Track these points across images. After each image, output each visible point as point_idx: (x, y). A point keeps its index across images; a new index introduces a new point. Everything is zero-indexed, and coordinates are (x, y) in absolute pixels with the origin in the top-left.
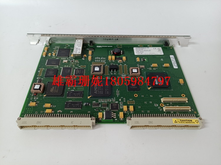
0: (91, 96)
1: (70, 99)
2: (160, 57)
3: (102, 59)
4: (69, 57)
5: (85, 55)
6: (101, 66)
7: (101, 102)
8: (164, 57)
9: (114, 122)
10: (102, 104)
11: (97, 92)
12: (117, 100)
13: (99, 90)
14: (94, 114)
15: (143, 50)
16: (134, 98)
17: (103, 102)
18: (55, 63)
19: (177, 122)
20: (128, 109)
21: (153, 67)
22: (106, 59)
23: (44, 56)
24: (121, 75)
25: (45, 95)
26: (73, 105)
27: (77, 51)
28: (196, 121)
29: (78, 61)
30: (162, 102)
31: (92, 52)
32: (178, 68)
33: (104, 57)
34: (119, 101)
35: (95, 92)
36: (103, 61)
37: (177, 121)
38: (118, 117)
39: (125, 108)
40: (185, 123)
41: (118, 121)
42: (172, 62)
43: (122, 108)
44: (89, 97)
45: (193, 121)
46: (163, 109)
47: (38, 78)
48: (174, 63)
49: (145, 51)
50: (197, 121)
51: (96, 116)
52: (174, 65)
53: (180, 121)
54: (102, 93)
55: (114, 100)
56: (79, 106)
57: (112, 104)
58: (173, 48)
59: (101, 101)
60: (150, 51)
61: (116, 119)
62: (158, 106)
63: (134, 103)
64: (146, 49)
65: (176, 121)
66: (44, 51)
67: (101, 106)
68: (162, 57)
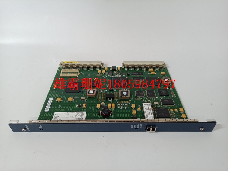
3: (121, 107)
5: (139, 109)
6: (121, 96)
8: (56, 109)
22: (117, 107)
24: (104, 92)
27: (147, 106)
32: (49, 98)
33: (119, 109)
36: (120, 105)
49: (73, 117)
52: (51, 101)
59: (120, 76)
60: (67, 117)
63: (97, 75)
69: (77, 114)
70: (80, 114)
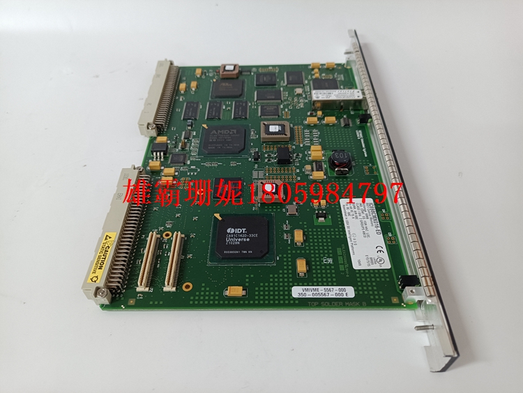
0: (207, 128)
1: (204, 107)
2: (340, 259)
7: (192, 142)
10: (188, 143)
11: (214, 134)
12: (194, 163)
13: (218, 137)
15: (368, 221)
17: (191, 144)
19: (106, 239)
21: (292, 233)
28: (97, 277)
31: (334, 125)
32: (295, 299)
34: (190, 166)
37: (109, 240)
39: (170, 171)
40: (98, 254)
42: (321, 288)
44: (204, 126)
45: (98, 270)
48: (315, 290)
49: (363, 223)
50: (95, 279)
52: (307, 290)
53: (107, 245)
54: (211, 141)
55: (194, 158)
56: (188, 117)
57: (184, 155)
60: (366, 235)
62: (165, 227)
64: (374, 229)
65: (110, 238)
69: (349, 217)
70: (348, 211)
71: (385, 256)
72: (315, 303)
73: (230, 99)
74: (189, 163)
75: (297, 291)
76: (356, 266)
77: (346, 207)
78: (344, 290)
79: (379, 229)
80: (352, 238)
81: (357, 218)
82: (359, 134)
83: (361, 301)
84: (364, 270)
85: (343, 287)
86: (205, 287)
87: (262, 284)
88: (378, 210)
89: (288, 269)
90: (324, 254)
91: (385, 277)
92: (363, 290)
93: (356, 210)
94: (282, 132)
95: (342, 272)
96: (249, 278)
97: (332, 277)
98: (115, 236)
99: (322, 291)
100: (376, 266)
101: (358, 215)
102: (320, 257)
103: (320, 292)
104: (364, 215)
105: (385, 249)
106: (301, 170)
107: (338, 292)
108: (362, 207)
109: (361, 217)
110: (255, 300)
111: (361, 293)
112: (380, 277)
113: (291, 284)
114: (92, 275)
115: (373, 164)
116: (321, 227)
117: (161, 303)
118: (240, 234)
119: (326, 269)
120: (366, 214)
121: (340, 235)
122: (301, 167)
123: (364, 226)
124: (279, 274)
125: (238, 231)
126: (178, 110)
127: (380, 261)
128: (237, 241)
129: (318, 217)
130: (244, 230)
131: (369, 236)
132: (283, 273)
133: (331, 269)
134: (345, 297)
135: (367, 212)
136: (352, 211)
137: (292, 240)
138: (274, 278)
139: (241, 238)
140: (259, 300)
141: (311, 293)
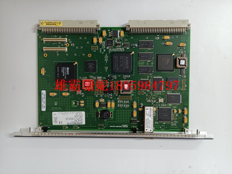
0: (131, 54)
1: (150, 51)
2: (57, 108)
3: (122, 105)
4: (158, 108)
5: (140, 109)
6: (122, 92)
7: (121, 48)
8: (52, 108)
9: (111, 29)
10: (121, 46)
11: (125, 58)
12: (107, 50)
13: (123, 60)
14: (127, 36)
15: (74, 121)
16: (92, 52)
17: (120, 48)
18: (172, 97)
19: (59, 23)
20: (98, 41)
21: (68, 92)
22: (117, 105)
23: (185, 109)
24: (102, 80)
25: (174, 55)
26: (147, 44)
27: (149, 110)
28: (43, 24)
29: (147, 101)
30: (67, 48)
31: (132, 115)
32: (41, 91)
33: (119, 107)
34: (106, 49)
35: (128, 58)
36: (120, 102)
37: (59, 24)
38: (107, 33)
39: (101, 40)
40: (52, 22)
41: (107, 29)
42: (45, 100)
43: (104, 42)
44: (133, 53)
45: (46, 23)
46: (68, 40)
47: (185, 76)
48: (44, 98)
49: (72, 119)
51: (126, 34)
52: (44, 95)
53: (56, 24)
54: (121, 57)
55: (110, 50)
56: (141, 44)
57: (112, 45)
58: (39, 124)
59: (122, 50)
60: (67, 119)
61: (109, 31)
62: (71, 43)
63: (92, 46)
64: (70, 122)
66: (188, 116)
67: (121, 44)
68: (55, 108)
69: (75, 114)
70: (79, 114)
71: (58, 124)
72: (40, 98)
73: (155, 64)
74: (107, 48)
75: (44, 92)
76: (53, 113)
77: (81, 113)
78: (44, 108)
79: (70, 124)
80: (66, 114)
81: (75, 117)
82: (125, 126)
83: (40, 113)
84: (52, 115)
85: (45, 107)
86: (45, 61)
87: (46, 80)
88: (79, 126)
89: (52, 89)
90: (59, 103)
91: (49, 122)
92: (44, 114)
93: (79, 117)
94: (124, 90)
95: (51, 108)
96: (49, 76)
97: (49, 104)
98: (61, 26)
99: (44, 101)
100: (53, 120)
101: (77, 117)
102: (57, 101)
103: (44, 100)
104: (76, 120)
105: (60, 124)
106: (102, 97)
107: (44, 105)
108: (80, 120)
109: (75, 118)
110: (40, 78)
111: (43, 113)
112: (49, 120)
113: (47, 90)
114: (44, 22)
115: (104, 128)
116: (71, 103)
117: (40, 47)
118: (66, 72)
119: (52, 102)
120: (77, 121)
121: (67, 109)
122: (103, 97)
123: (71, 119)
124: (51, 86)
125: (68, 72)
126: (147, 38)
127: (56, 122)
128: (63, 71)
129: (75, 102)
130: (68, 74)
131: (66, 120)
132: (51, 88)
133: (52, 104)
134: (42, 108)
135: (78, 121)
136: (79, 115)
137: (65, 92)
138: (49, 84)
139: (64, 73)
140: (41, 79)
141: (43, 96)
